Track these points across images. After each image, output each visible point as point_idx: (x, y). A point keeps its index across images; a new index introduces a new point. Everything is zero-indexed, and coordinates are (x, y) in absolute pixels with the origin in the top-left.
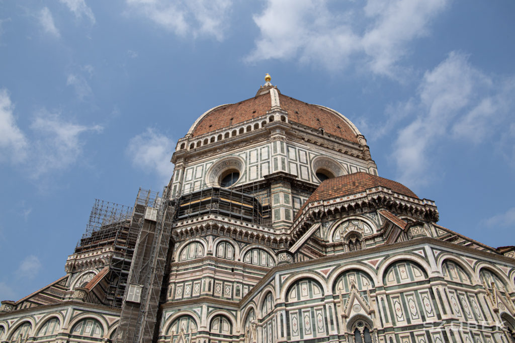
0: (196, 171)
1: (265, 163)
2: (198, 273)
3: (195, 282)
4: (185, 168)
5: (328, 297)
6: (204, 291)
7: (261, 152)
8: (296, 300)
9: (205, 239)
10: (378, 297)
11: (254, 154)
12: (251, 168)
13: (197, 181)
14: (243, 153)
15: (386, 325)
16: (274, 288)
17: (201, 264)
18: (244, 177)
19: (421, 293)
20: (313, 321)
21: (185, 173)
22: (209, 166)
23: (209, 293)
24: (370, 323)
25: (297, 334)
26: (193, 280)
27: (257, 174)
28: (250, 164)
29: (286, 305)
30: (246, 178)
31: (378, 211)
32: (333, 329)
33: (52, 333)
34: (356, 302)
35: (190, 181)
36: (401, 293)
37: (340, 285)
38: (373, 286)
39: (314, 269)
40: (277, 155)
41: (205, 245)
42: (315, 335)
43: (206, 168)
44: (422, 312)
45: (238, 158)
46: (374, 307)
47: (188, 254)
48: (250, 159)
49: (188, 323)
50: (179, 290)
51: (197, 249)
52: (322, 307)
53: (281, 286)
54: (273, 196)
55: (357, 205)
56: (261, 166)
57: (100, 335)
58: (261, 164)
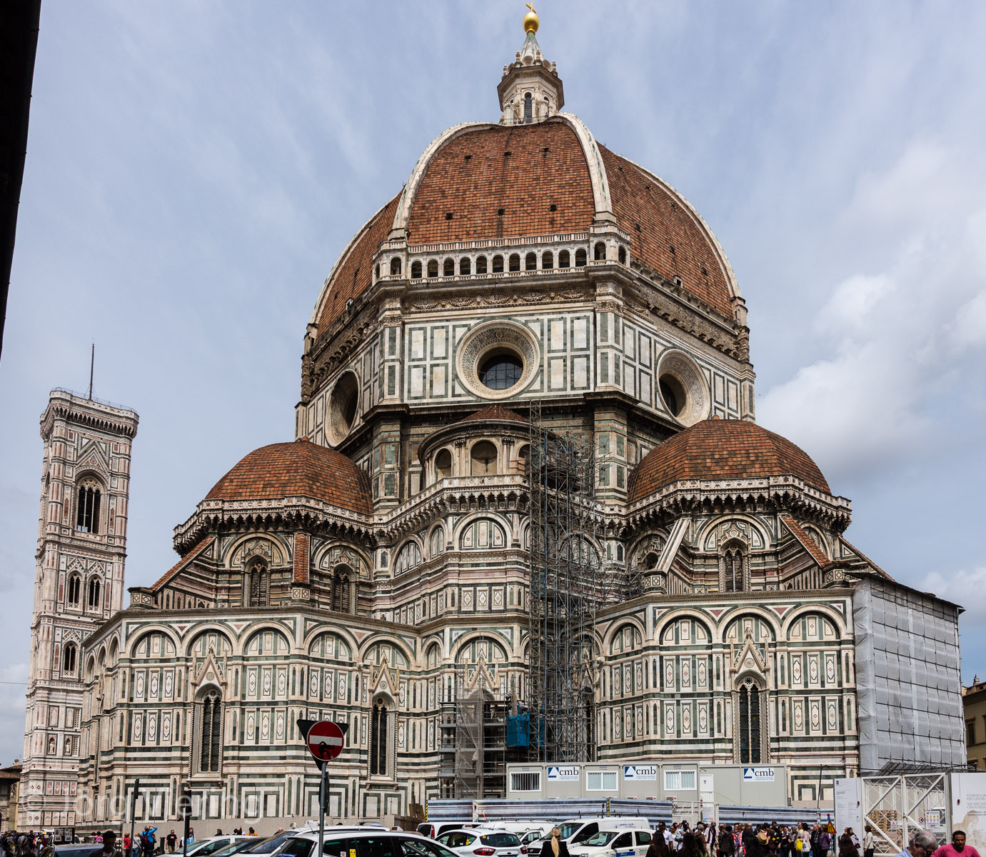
0: (432, 338)
1: (579, 356)
2: (497, 575)
3: (493, 588)
4: (404, 324)
5: (717, 645)
6: (512, 603)
7: (572, 327)
8: (672, 643)
9: (505, 516)
10: (778, 653)
11: (558, 328)
12: (552, 361)
13: (438, 365)
14: (534, 321)
15: (780, 687)
16: (644, 624)
17: (500, 560)
18: (539, 378)
19: (827, 655)
20: (694, 673)
21: (407, 337)
22: (460, 332)
23: (519, 608)
24: (764, 683)
25: (671, 685)
26: (490, 585)
27: (565, 378)
28: (549, 352)
29: (661, 649)
30: (542, 382)
31: (779, 515)
32: (718, 685)
33: (275, 652)
34: (749, 655)
35: (420, 360)
36: (805, 652)
37: (732, 631)
38: (774, 639)
39: (702, 606)
40: (608, 347)
41: (507, 529)
42: (694, 688)
43: (454, 337)
44: (822, 677)
45: (523, 330)
46: (770, 664)
47: (476, 538)
48: (549, 340)
49: (490, 649)
50: (467, 598)
51: (491, 531)
52: (707, 656)
53: (655, 623)
54: (597, 435)
55: (751, 498)
56: (572, 363)
57: (347, 657)
58: (573, 357)
